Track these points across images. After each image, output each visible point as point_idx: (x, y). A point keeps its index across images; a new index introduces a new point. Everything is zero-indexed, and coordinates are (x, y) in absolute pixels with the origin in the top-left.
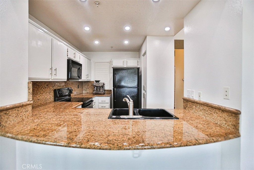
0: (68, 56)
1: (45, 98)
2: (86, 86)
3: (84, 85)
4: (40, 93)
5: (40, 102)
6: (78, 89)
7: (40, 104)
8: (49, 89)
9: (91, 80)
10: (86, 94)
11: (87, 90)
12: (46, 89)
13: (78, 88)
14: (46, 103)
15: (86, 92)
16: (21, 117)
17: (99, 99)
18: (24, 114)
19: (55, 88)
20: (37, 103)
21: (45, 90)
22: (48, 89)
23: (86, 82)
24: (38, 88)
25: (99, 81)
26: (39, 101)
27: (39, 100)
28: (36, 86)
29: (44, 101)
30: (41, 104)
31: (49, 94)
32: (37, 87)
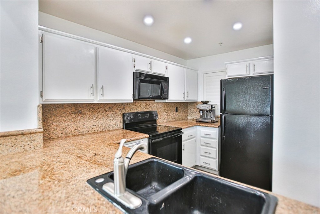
0: (134, 67)
1: (105, 124)
2: (191, 109)
3: (189, 107)
4: (97, 118)
5: (97, 128)
6: (176, 113)
7: (97, 131)
8: (114, 113)
9: (198, 100)
10: (192, 121)
11: (193, 115)
12: (108, 112)
13: (177, 111)
14: (107, 130)
15: (191, 118)
16: (23, 147)
17: (201, 130)
18: (28, 143)
19: (124, 111)
20: (90, 129)
21: (106, 114)
22: (112, 113)
23: (192, 103)
24: (93, 112)
25: (208, 101)
26: (95, 128)
27: (94, 126)
28: (89, 108)
29: (103, 127)
30: (99, 131)
31: (114, 119)
32: (91, 110)
